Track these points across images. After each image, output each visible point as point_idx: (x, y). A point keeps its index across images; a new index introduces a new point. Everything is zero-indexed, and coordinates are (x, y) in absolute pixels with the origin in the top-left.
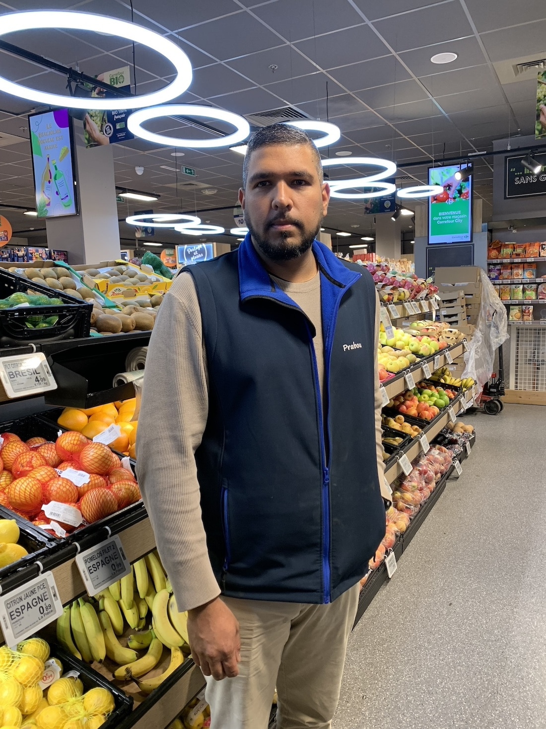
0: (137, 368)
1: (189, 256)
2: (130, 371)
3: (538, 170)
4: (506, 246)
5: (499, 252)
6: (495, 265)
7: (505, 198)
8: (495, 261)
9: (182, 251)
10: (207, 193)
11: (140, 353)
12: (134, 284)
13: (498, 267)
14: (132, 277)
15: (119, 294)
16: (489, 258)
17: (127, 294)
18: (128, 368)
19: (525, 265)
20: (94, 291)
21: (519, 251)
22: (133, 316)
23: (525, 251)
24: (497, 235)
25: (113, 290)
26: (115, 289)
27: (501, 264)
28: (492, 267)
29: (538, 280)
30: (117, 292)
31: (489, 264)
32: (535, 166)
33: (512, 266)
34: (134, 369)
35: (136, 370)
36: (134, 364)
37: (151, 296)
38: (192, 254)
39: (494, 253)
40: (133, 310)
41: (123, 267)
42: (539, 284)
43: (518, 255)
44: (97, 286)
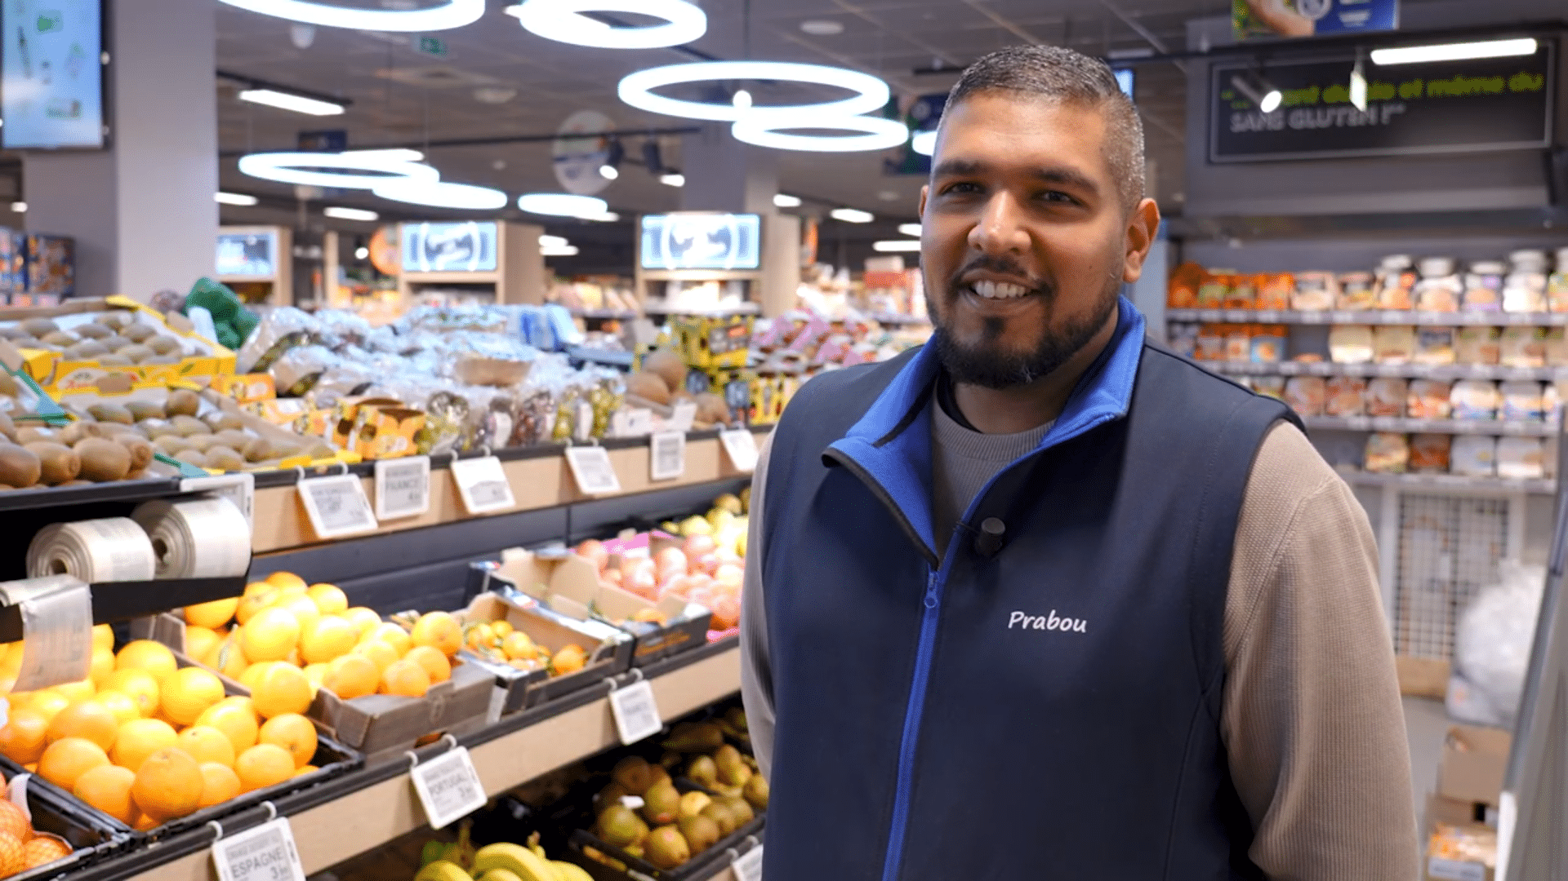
0: (50, 572)
1: (433, 252)
2: (36, 576)
3: (1271, 101)
4: (1212, 279)
5: (1195, 291)
6: (1186, 324)
7: (1209, 162)
8: (1184, 315)
9: (414, 240)
10: (489, 96)
11: (58, 539)
12: (136, 360)
13: (1193, 330)
14: (138, 340)
15: (86, 385)
16: (1171, 304)
17: (108, 386)
18: (31, 568)
19: (1255, 329)
20: (18, 379)
21: (1243, 292)
22: (79, 448)
23: (1256, 293)
24: (1196, 252)
25: (70, 376)
26: (76, 372)
27: (1200, 323)
28: (1178, 329)
29: (1290, 367)
30: (82, 381)
31: (1171, 322)
32: (1263, 92)
33: (1226, 329)
34: (44, 573)
35: (47, 574)
36: (44, 562)
37: (173, 389)
38: (439, 249)
39: (1182, 294)
40: (86, 432)
41: (124, 317)
42: (1288, 378)
43: (1238, 304)
44: (26, 369)
